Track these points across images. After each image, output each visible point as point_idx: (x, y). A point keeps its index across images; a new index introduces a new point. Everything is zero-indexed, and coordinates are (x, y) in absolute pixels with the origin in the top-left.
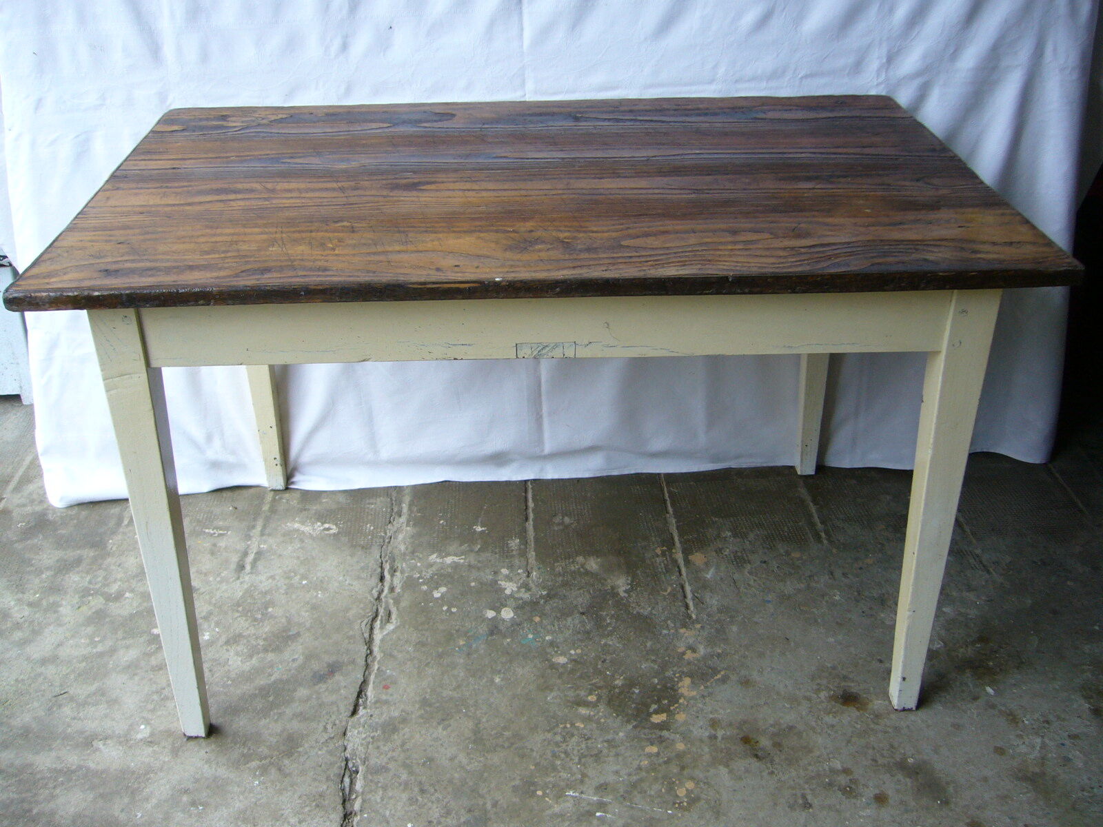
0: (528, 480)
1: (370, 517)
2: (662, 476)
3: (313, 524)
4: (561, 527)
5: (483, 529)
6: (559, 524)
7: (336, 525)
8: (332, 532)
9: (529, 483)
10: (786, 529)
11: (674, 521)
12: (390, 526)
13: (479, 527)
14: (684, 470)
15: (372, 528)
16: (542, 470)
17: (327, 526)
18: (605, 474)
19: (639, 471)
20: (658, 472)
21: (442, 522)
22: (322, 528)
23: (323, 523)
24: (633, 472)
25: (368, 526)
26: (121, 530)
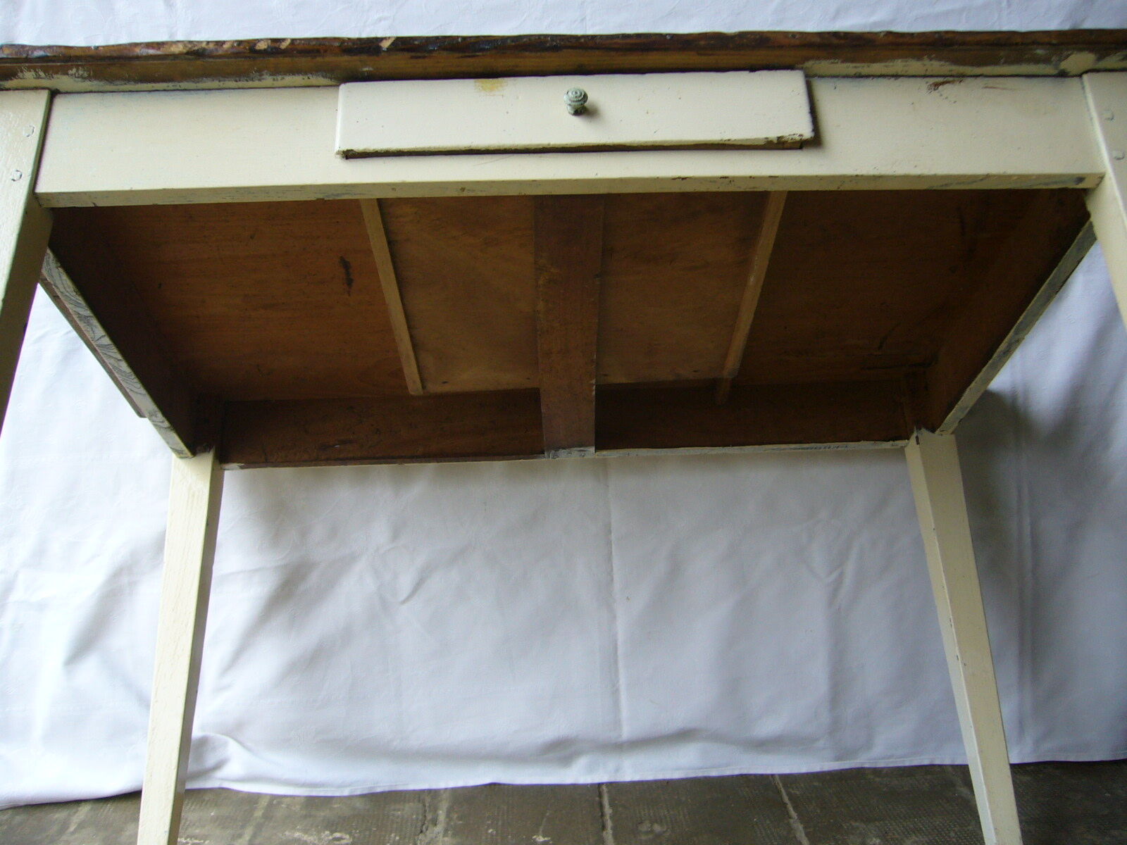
0: (603, 784)
1: (395, 826)
2: (777, 778)
3: (319, 832)
4: (651, 836)
5: (546, 839)
6: (647, 833)
7: (350, 834)
8: (344, 842)
9: (604, 787)
10: (952, 834)
11: (801, 827)
12: (421, 836)
13: (541, 837)
14: (803, 769)
15: (397, 838)
16: (617, 770)
17: (337, 835)
18: (700, 774)
19: (745, 772)
20: (769, 772)
21: (490, 831)
22: (331, 838)
23: (332, 832)
24: (737, 772)
25: (393, 835)
26: (64, 838)
